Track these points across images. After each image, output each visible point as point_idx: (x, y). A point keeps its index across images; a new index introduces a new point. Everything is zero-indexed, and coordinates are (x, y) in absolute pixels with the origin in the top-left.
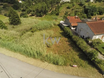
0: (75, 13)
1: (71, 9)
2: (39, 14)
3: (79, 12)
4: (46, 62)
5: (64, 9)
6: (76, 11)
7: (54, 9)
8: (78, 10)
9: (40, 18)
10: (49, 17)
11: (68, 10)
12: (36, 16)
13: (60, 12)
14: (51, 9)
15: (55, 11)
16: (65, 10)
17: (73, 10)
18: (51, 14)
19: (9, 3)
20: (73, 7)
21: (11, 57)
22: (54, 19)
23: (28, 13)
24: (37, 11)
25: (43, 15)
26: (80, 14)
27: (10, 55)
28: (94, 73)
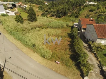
0: (98, 16)
1: (94, 12)
2: (58, 15)
3: (103, 16)
4: (36, 53)
5: (86, 11)
6: (100, 15)
7: (75, 11)
8: (103, 13)
9: (58, 18)
10: (67, 18)
11: (91, 13)
12: (56, 16)
13: (81, 14)
14: (72, 11)
15: (75, 13)
16: (87, 13)
17: (96, 13)
18: (70, 16)
19: (37, 4)
20: (98, 10)
21: (12, 43)
22: (71, 21)
23: (49, 14)
24: (57, 12)
25: (62, 17)
26: (104, 18)
27: (12, 42)
28: (74, 75)
